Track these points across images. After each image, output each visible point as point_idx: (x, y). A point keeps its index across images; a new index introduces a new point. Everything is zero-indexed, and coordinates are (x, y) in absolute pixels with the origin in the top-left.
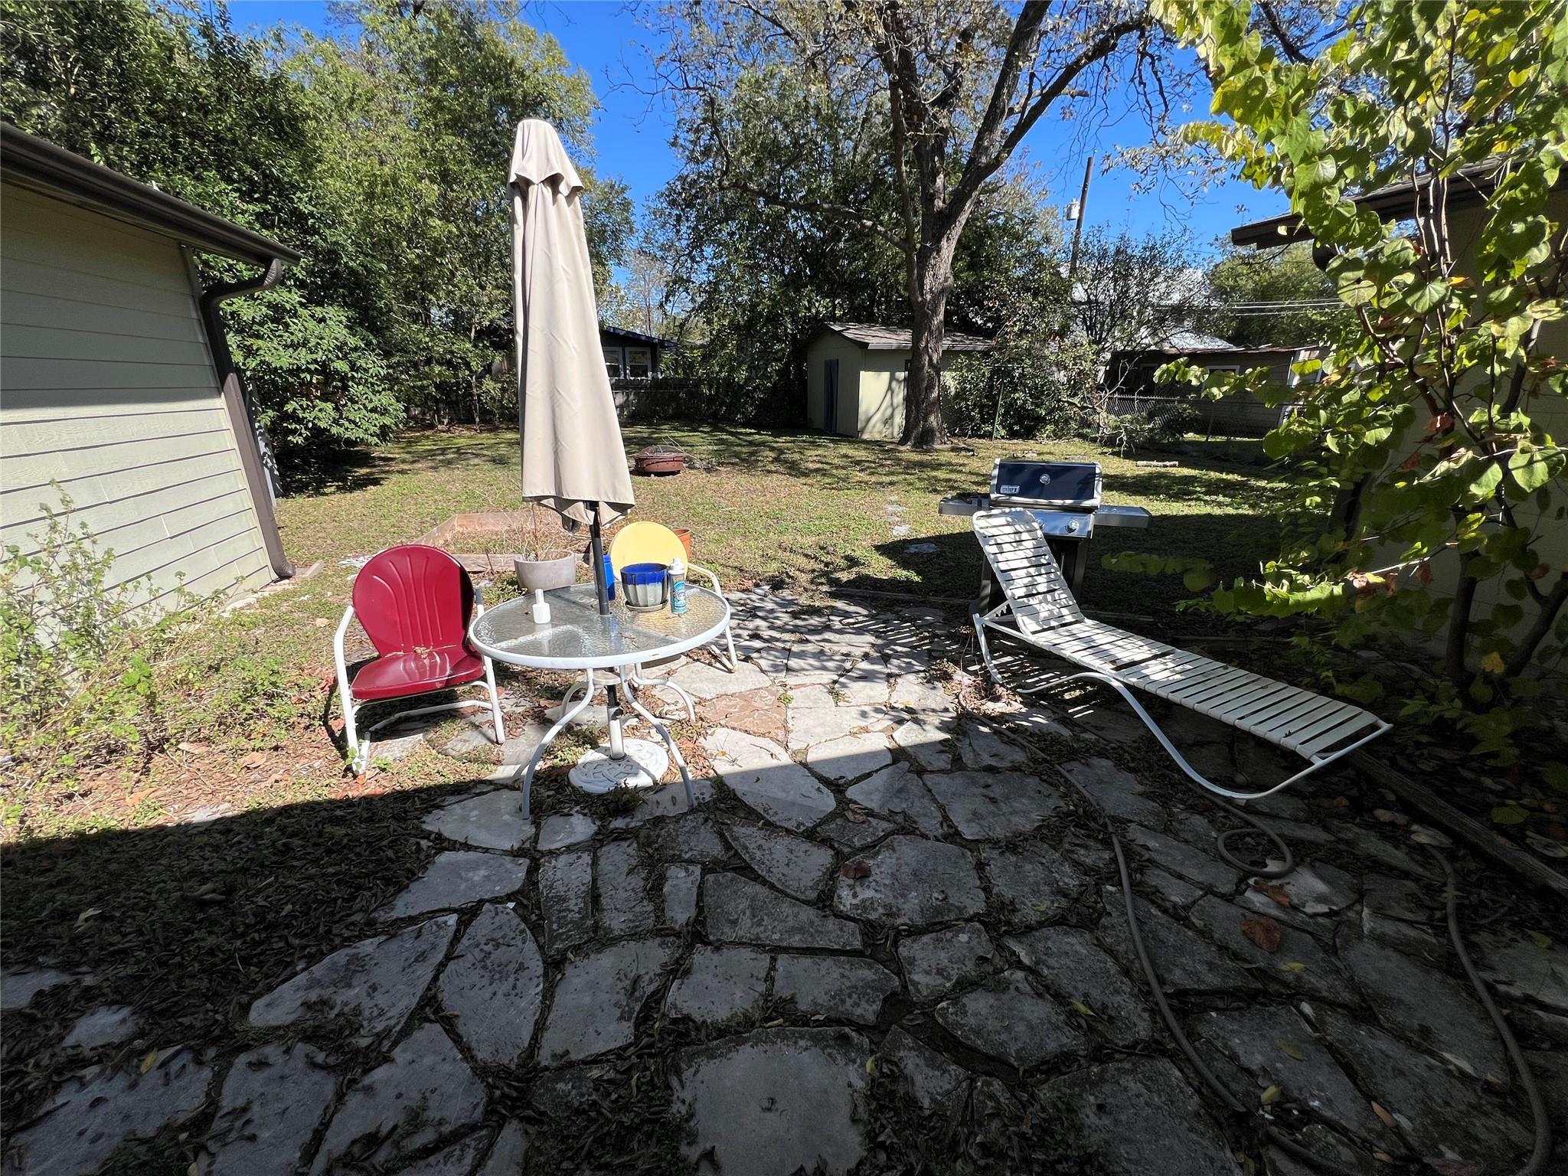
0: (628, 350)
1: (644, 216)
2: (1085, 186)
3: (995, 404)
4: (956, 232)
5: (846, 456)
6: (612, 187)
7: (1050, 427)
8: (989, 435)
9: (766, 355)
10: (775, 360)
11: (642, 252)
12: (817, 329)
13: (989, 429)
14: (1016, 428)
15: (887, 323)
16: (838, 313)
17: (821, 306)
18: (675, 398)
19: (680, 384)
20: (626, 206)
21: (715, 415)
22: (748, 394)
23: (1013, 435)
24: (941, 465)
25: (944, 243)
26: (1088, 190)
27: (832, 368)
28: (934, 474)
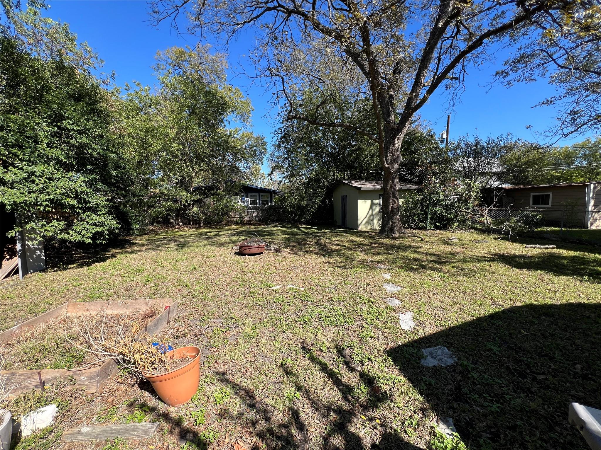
0: (261, 194)
1: (271, 147)
2: (448, 126)
3: (427, 214)
4: (402, 136)
5: (352, 241)
6: (259, 137)
7: (456, 224)
8: (424, 228)
9: (315, 194)
10: (320, 196)
11: (269, 159)
12: (337, 184)
13: (424, 225)
14: (438, 224)
15: (368, 180)
16: (346, 178)
17: (339, 175)
18: (278, 213)
19: (280, 207)
20: (264, 144)
21: (294, 219)
22: (308, 210)
23: (437, 228)
24: (407, 247)
25: (396, 141)
26: (449, 127)
27: (344, 200)
28: (406, 254)
